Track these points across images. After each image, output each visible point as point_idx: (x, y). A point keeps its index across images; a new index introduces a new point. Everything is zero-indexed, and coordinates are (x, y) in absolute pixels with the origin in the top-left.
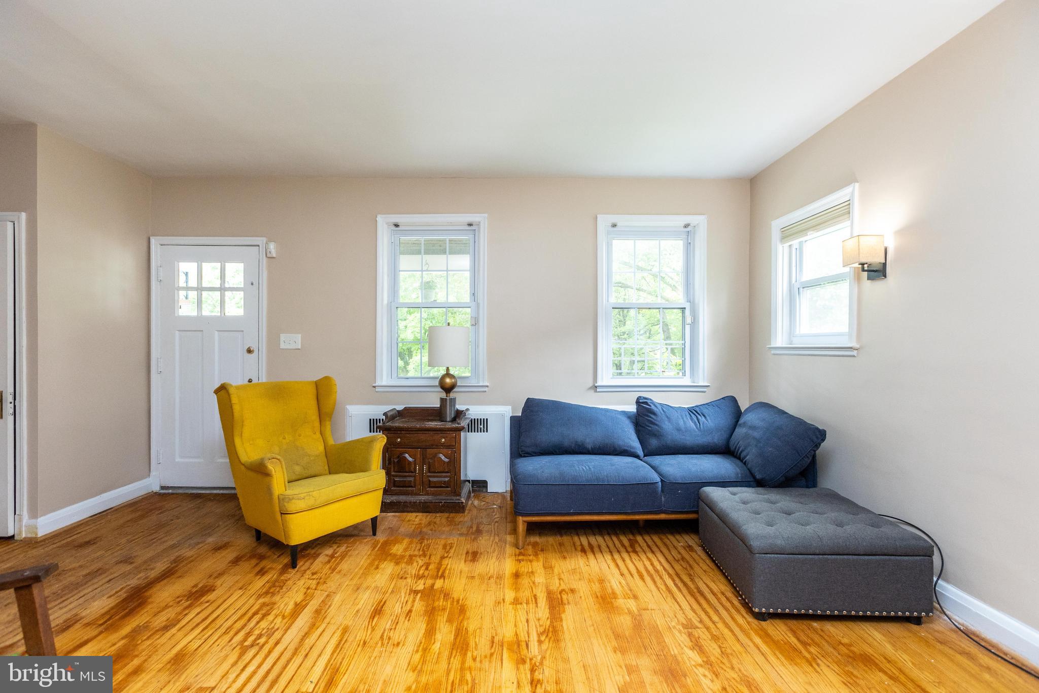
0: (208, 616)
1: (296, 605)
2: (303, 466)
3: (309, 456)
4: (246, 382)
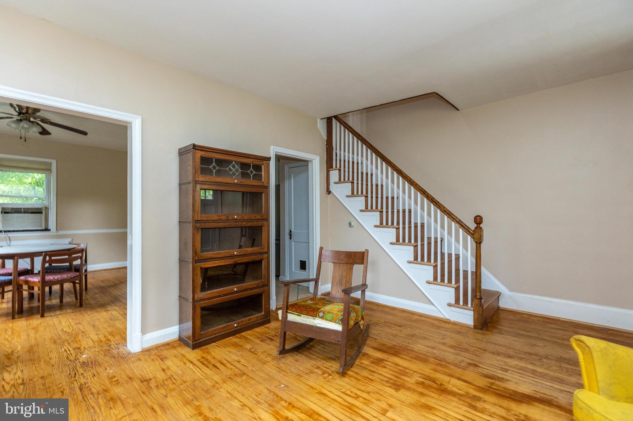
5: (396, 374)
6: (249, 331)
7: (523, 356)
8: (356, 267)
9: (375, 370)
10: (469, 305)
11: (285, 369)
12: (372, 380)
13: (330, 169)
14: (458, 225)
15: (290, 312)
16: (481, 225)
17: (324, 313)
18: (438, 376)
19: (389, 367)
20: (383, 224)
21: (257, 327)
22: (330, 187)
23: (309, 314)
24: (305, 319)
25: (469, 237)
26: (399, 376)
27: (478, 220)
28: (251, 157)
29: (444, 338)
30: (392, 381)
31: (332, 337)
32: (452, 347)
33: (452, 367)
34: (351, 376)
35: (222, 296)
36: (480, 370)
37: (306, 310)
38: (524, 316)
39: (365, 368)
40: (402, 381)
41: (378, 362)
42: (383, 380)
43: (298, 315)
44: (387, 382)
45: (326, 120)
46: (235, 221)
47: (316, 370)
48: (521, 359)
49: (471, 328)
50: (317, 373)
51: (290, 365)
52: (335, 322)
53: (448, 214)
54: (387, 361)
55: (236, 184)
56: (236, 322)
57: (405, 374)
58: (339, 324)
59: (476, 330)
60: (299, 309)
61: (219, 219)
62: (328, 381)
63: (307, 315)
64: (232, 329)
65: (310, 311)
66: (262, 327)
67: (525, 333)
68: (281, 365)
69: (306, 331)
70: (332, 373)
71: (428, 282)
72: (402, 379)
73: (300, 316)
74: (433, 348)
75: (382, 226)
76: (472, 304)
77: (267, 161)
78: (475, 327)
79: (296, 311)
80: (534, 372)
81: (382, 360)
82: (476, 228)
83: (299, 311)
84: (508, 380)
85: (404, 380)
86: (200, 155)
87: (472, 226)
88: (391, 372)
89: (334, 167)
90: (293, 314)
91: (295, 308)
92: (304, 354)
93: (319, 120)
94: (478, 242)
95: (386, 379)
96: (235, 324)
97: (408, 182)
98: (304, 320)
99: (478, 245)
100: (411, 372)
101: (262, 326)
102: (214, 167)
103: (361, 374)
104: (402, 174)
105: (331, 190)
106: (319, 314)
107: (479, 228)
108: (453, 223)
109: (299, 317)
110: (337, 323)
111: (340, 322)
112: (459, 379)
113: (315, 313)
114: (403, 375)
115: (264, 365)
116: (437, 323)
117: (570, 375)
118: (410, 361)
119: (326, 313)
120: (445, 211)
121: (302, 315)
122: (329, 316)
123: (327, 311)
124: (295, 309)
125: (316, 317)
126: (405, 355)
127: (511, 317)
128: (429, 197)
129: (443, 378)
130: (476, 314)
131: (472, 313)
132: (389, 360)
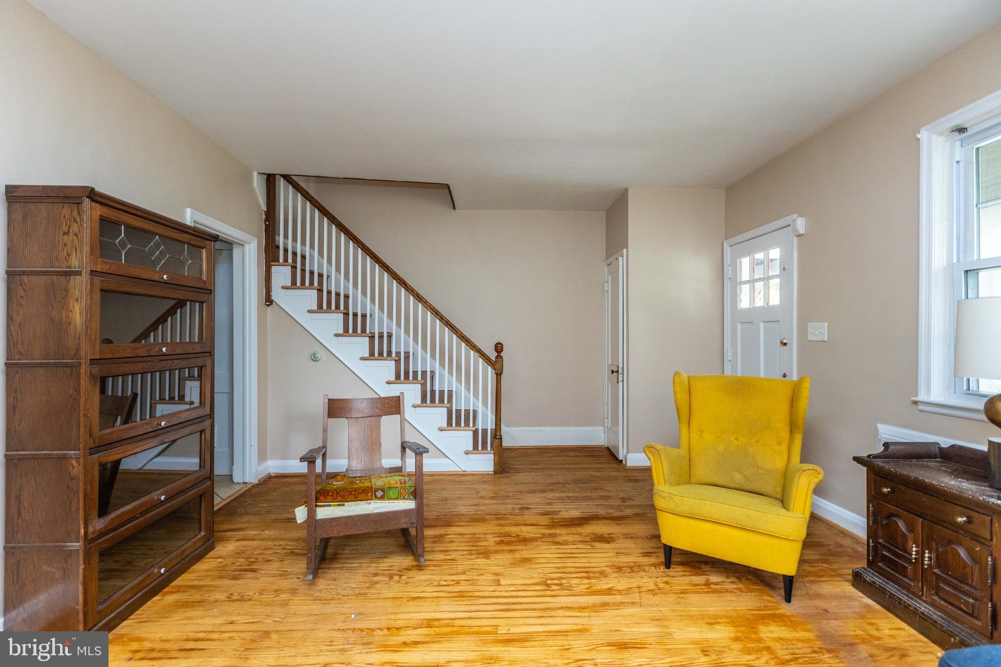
0: (573, 553)
1: (610, 589)
2: (745, 476)
3: (758, 467)
4: (778, 376)
5: (471, 544)
6: (184, 575)
7: (551, 487)
8: (385, 420)
9: (446, 549)
10: (489, 448)
11: (331, 596)
12: (453, 560)
13: (272, 264)
14: (477, 354)
15: (323, 504)
16: (502, 354)
17: (383, 491)
18: (508, 529)
19: (456, 540)
20: (374, 356)
21: (196, 563)
22: (273, 294)
23: (358, 499)
24: (352, 508)
25: (490, 368)
26: (475, 544)
27: (499, 348)
28: (189, 231)
29: (478, 492)
30: (474, 552)
31: (402, 521)
32: (492, 498)
33: (510, 517)
34: (428, 566)
35: (138, 518)
36: (534, 511)
37: (350, 494)
38: (522, 450)
39: (433, 551)
40: (483, 548)
41: (439, 539)
42: (464, 555)
43: (339, 505)
44: (471, 555)
45: (265, 177)
46: (162, 358)
47: (376, 579)
48: (552, 490)
49: (491, 474)
50: (382, 581)
51: (331, 589)
52: (404, 499)
53: (467, 341)
54: (447, 535)
55: (165, 282)
56: (161, 563)
57: (478, 540)
58: (411, 500)
59: (497, 476)
60: (338, 496)
61: (134, 355)
62: (407, 583)
63: (354, 501)
64: (155, 580)
65: (360, 493)
66: (204, 560)
67: (536, 467)
68: (318, 594)
69: (357, 525)
70: (402, 573)
71: (441, 429)
72: (481, 546)
73: (344, 505)
74: (477, 505)
75: (373, 358)
76: (492, 446)
77: (211, 241)
78: (495, 472)
79: (334, 500)
80: (569, 497)
81: (441, 536)
82: (496, 358)
83: (339, 498)
84: (559, 511)
85: (484, 546)
86: (99, 213)
87: (493, 355)
88: (464, 544)
89: (281, 260)
90: (330, 506)
91: (331, 496)
92: (334, 568)
93: (255, 174)
94: (499, 374)
95: (466, 553)
96: (160, 568)
97: (413, 296)
98: (350, 511)
99: (499, 376)
100: (482, 536)
101: (202, 558)
102: (123, 245)
103: (435, 559)
104: (406, 285)
105: (273, 298)
106: (375, 495)
107: (499, 357)
108: (472, 352)
109: (343, 507)
110: (407, 499)
111: (411, 497)
112: (526, 525)
113: (369, 495)
114: (479, 541)
115: (288, 607)
116: (457, 479)
117: (591, 492)
118: (469, 525)
119: (386, 489)
120: (463, 337)
121: (346, 504)
122: (391, 493)
123: (386, 486)
124: (331, 498)
125: (372, 500)
126: (459, 522)
127: (513, 454)
128: (442, 319)
129: (514, 530)
130: (497, 458)
131: (492, 456)
132: (448, 533)
